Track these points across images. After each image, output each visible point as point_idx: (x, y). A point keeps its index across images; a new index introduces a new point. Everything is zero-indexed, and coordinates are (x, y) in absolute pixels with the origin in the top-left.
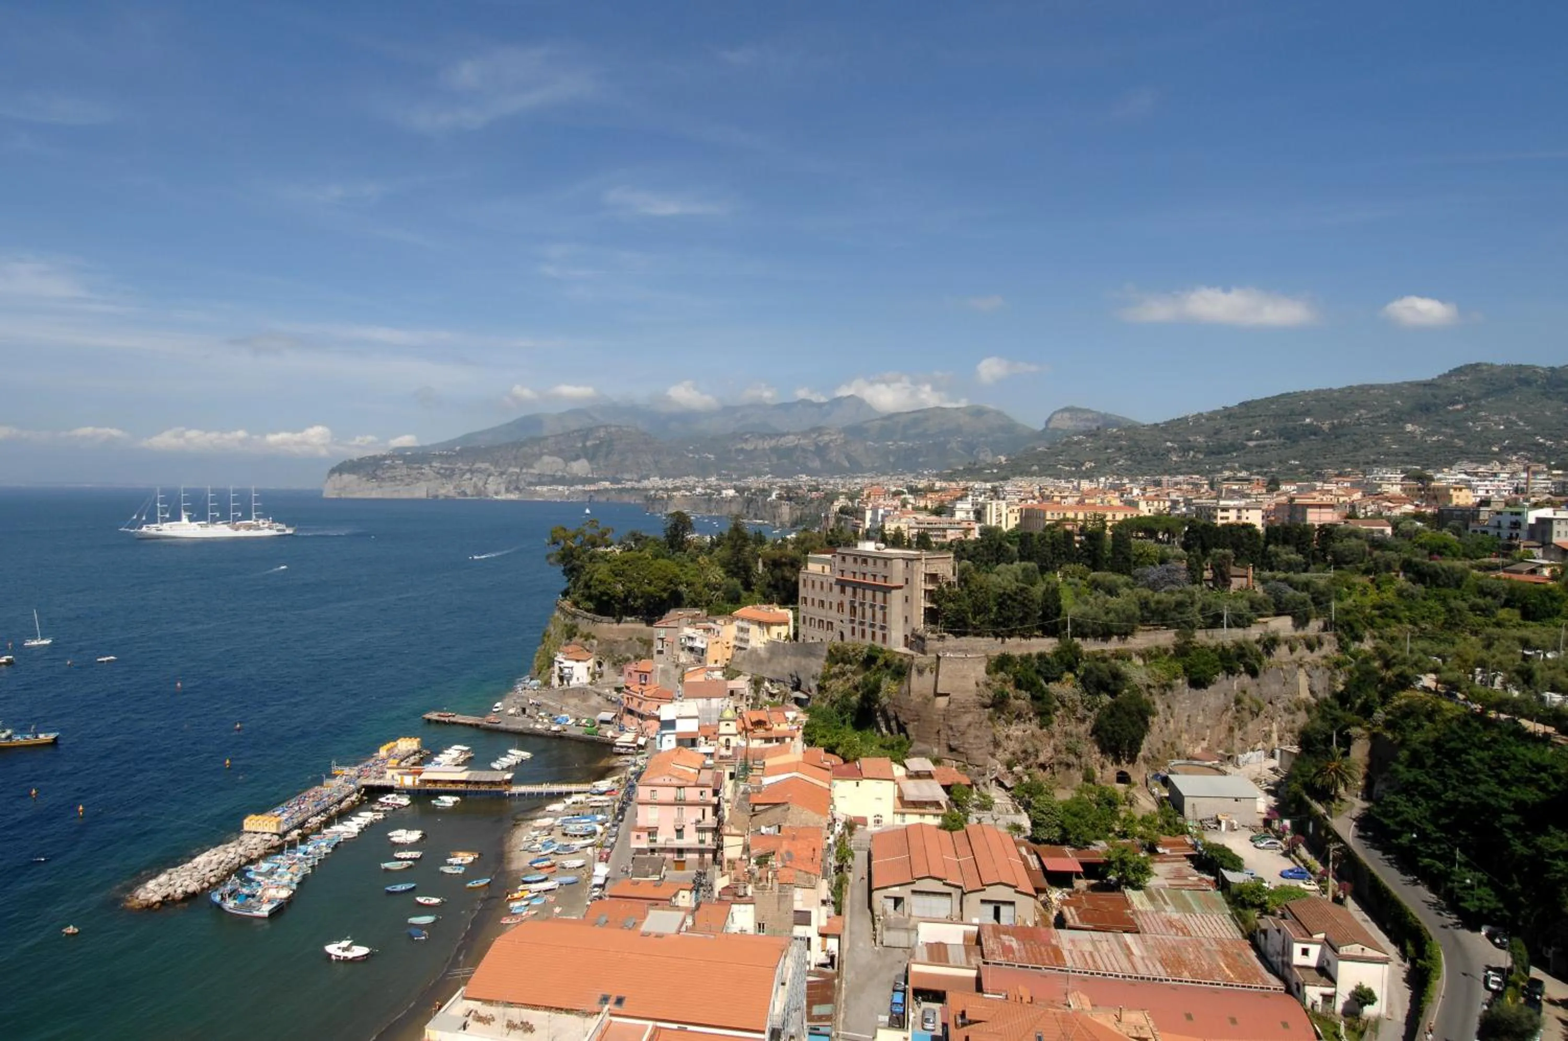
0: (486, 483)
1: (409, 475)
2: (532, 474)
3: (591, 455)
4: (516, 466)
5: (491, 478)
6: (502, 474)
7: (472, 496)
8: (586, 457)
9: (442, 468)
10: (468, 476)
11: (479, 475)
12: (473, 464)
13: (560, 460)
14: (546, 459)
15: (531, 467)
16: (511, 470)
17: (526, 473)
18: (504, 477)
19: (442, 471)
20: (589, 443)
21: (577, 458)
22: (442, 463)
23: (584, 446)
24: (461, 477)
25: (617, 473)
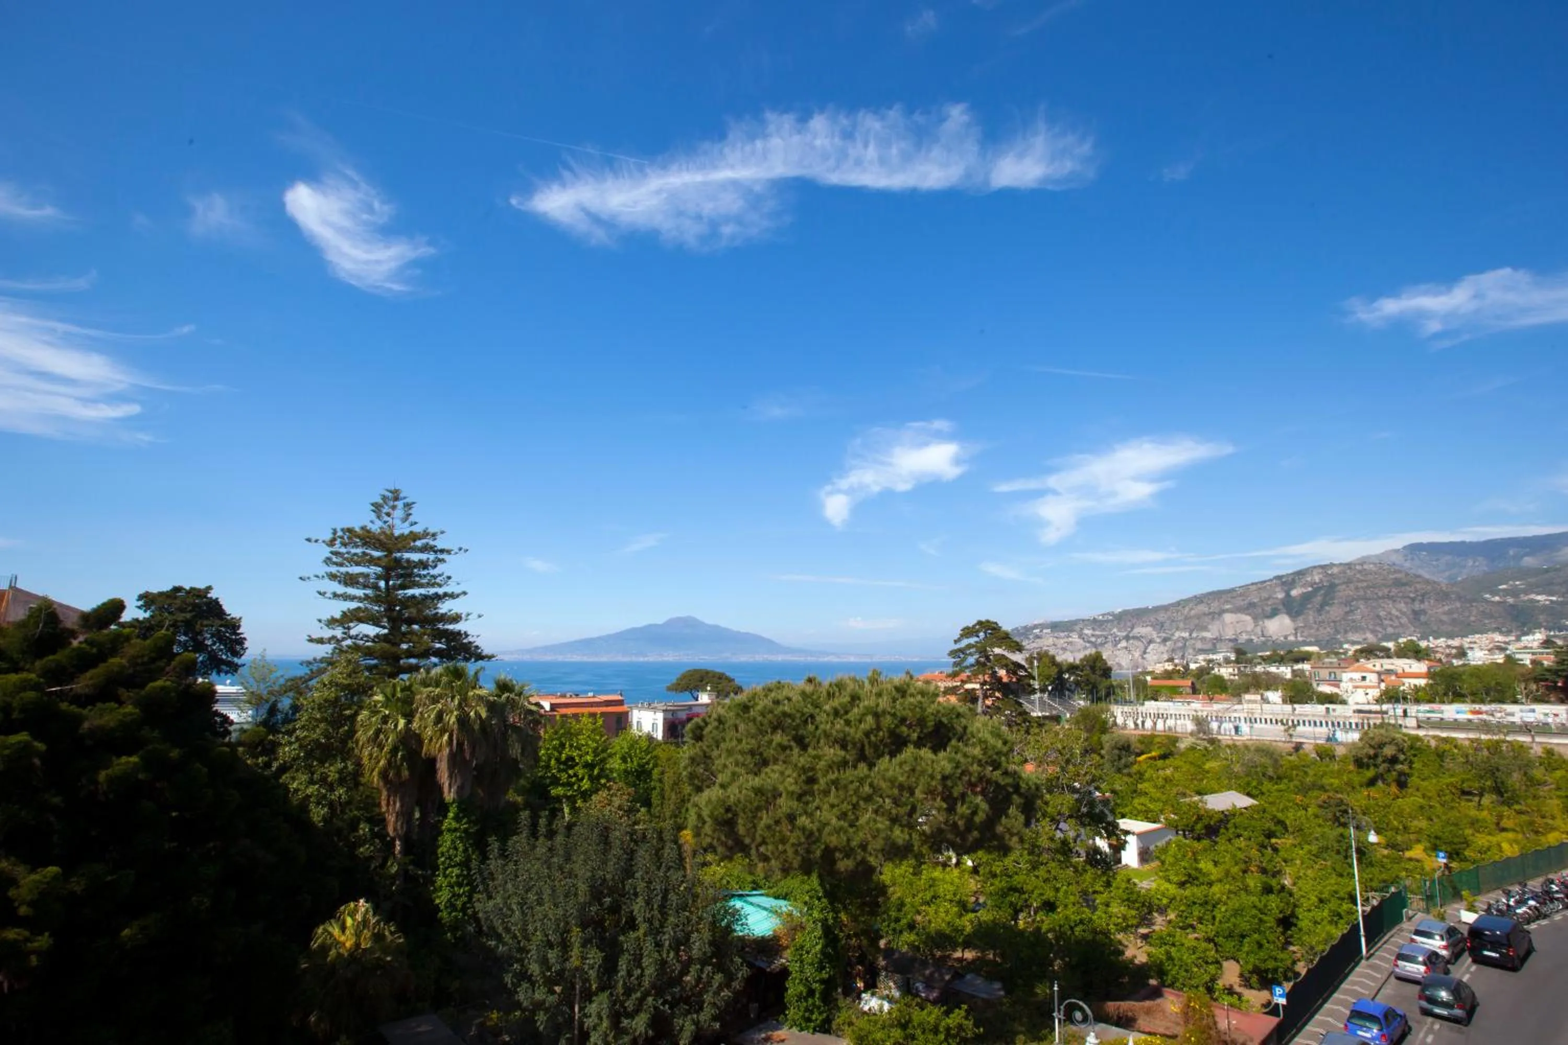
0: (1145, 652)
1: (1054, 645)
2: (1203, 639)
3: (1292, 608)
4: (1184, 630)
5: (1152, 646)
6: (1165, 640)
7: (1128, 669)
8: (1289, 613)
9: (1093, 635)
10: (1124, 644)
11: (1136, 643)
12: (1132, 628)
13: (1248, 618)
14: (1228, 617)
15: (1205, 629)
16: (1177, 634)
17: (1196, 639)
18: (1168, 643)
19: (1093, 639)
20: (1294, 593)
21: (1274, 614)
22: (1094, 629)
23: (1288, 595)
24: (1116, 645)
25: (1338, 632)
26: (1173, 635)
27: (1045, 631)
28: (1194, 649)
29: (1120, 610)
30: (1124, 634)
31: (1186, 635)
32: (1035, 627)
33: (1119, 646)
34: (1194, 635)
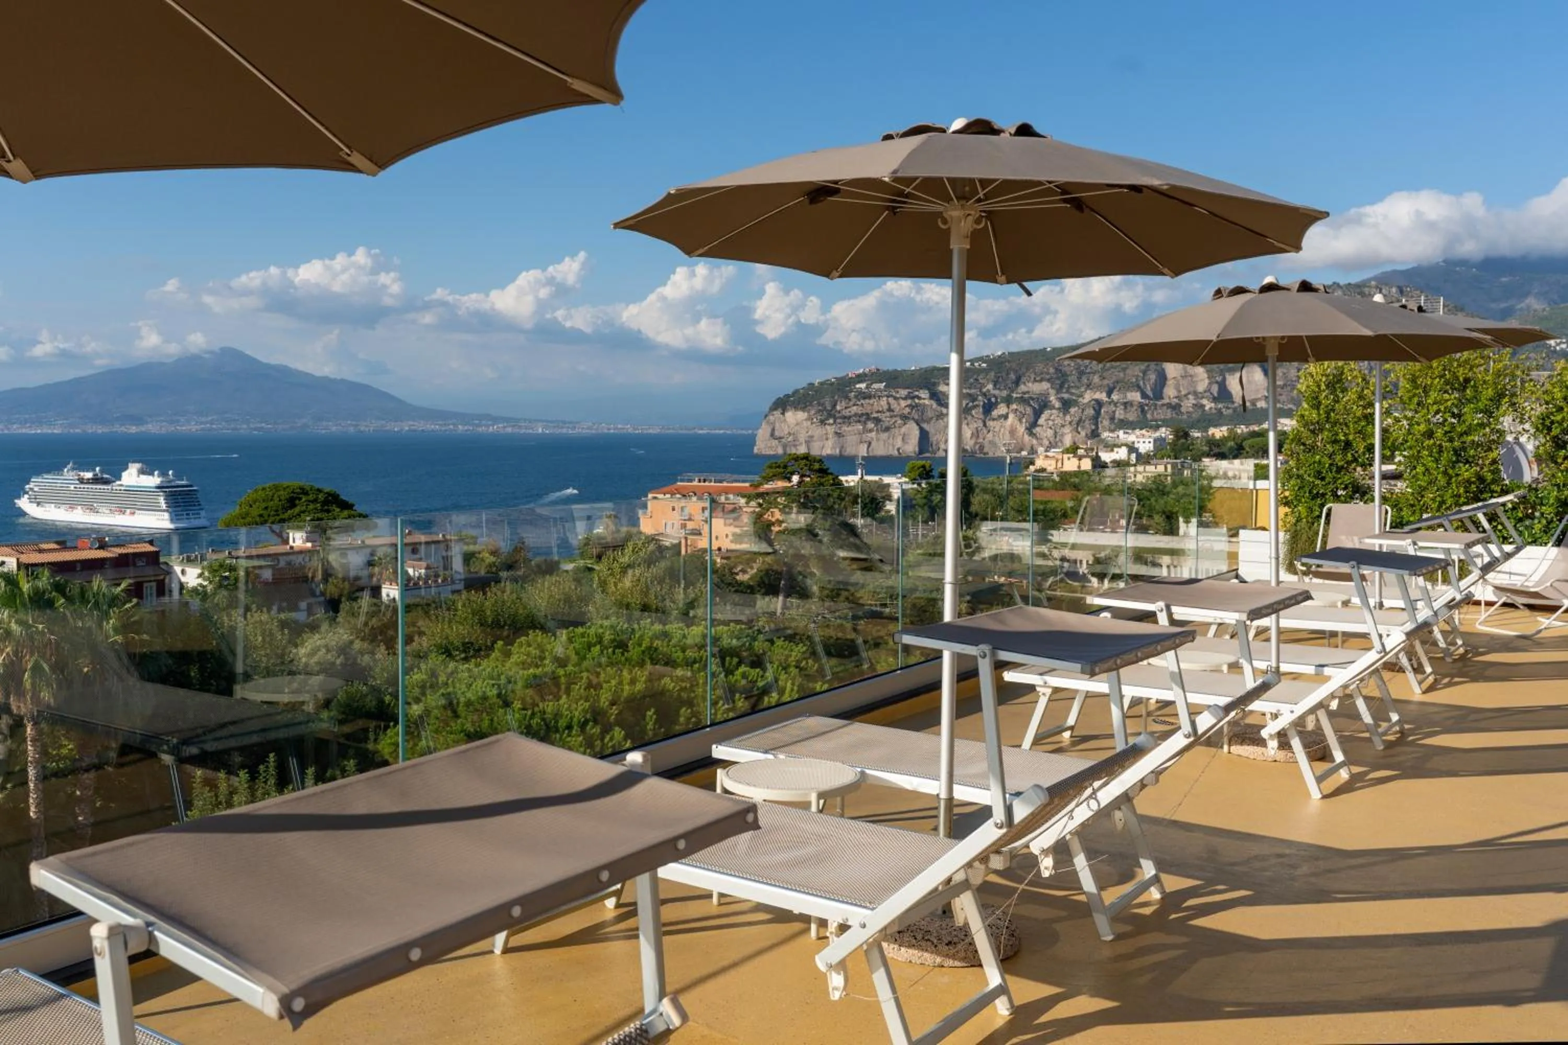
0: (1034, 424)
4: (1099, 388)
5: (1046, 414)
12: (1017, 382)
16: (1088, 396)
18: (1073, 410)
26: (1081, 396)
27: (876, 386)
28: (1112, 419)
29: (999, 353)
30: (1005, 393)
31: (1103, 396)
32: (860, 378)
33: (995, 413)
34: (1115, 397)
